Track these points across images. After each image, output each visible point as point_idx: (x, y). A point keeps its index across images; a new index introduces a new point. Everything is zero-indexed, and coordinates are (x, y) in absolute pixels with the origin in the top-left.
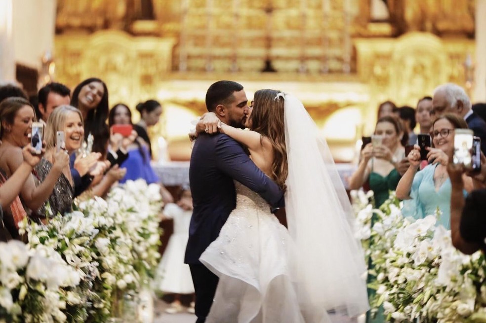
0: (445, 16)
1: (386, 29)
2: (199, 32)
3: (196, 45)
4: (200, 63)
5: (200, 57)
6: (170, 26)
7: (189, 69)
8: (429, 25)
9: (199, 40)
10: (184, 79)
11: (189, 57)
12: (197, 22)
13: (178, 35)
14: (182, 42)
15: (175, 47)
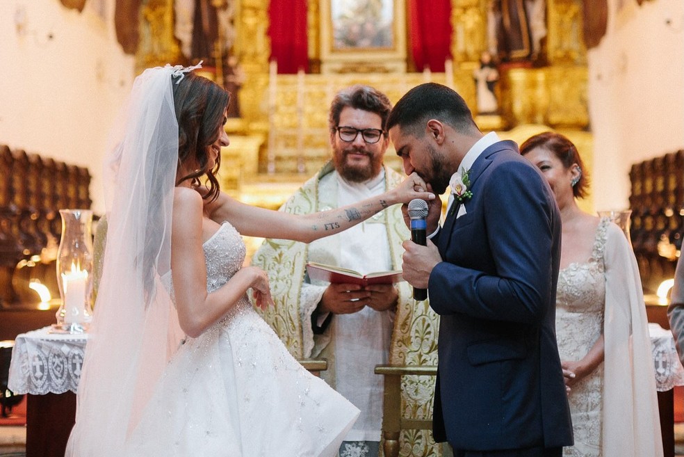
0: (558, 109)
1: (495, 121)
2: (291, 132)
3: (287, 145)
4: (291, 165)
5: (291, 158)
6: (255, 126)
7: (277, 171)
8: (539, 118)
9: (290, 140)
10: (273, 181)
11: (278, 159)
12: (287, 121)
13: (267, 134)
14: (271, 142)
15: (263, 147)
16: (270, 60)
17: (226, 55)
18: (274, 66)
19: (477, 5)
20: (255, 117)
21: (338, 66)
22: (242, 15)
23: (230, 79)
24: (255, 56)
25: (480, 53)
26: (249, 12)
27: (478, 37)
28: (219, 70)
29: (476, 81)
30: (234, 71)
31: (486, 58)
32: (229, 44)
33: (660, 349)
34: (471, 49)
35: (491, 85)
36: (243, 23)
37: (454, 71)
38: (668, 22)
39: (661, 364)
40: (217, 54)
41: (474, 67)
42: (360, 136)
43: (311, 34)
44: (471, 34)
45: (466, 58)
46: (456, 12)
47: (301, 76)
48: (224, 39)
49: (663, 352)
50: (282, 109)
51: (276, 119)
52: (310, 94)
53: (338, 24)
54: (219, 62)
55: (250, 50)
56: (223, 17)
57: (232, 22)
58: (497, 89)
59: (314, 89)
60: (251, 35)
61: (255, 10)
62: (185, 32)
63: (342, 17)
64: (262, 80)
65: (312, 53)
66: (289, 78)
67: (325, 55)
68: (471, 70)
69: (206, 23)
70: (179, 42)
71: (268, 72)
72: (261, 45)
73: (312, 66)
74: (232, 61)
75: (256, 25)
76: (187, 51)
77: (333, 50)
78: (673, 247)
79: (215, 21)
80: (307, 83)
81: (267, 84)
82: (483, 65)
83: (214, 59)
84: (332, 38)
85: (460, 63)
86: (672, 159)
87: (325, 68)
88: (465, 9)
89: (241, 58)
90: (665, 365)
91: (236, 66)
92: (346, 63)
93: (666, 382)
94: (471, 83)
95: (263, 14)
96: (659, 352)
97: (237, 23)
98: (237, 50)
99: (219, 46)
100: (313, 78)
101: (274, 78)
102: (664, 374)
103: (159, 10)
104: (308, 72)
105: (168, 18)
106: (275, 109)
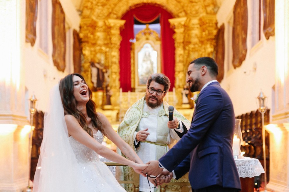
1: (188, 106)
6: (116, 108)
11: (122, 117)
12: (125, 106)
13: (119, 110)
14: (120, 112)
15: (118, 114)
16: (120, 88)
17: (107, 87)
18: (121, 90)
19: (183, 71)
20: (116, 105)
21: (140, 90)
22: (112, 75)
23: (108, 94)
24: (115, 87)
25: (183, 85)
26: (114, 74)
27: (183, 81)
28: (105, 91)
29: (182, 94)
30: (109, 91)
31: (185, 87)
32: (108, 83)
33: (250, 164)
34: (181, 84)
35: (187, 95)
36: (112, 77)
37: (176, 91)
38: (245, 73)
39: (250, 169)
40: (104, 86)
41: (182, 90)
42: (155, 92)
43: (132, 80)
44: (181, 80)
45: (179, 87)
46: (176, 73)
47: (129, 93)
48: (106, 82)
49: (251, 165)
50: (124, 103)
51: (122, 106)
52: (132, 98)
53: (140, 78)
54: (105, 89)
55: (114, 85)
56: (106, 75)
57: (109, 77)
58: (189, 96)
59: (133, 97)
60: (114, 80)
61: (115, 73)
62: (95, 80)
63: (142, 75)
64: (117, 94)
65: (132, 86)
66: (126, 93)
67: (136, 87)
68: (181, 91)
69: (101, 77)
70: (93, 83)
71: (119, 92)
72: (117, 83)
73: (132, 90)
74: (109, 88)
75: (116, 77)
76: (95, 85)
77: (139, 85)
78: (244, 142)
79: (103, 76)
80: (131, 95)
81: (119, 95)
82: (184, 89)
83: (103, 88)
84: (139, 82)
85: (177, 89)
86: (244, 116)
87: (136, 90)
88: (179, 72)
89: (111, 88)
90: (252, 169)
91: (110, 90)
92: (143, 89)
93: (252, 175)
94: (180, 94)
95: (118, 74)
96: (250, 165)
97: (110, 77)
98: (110, 85)
99: (105, 84)
100: (133, 93)
101: (121, 93)
102: (251, 172)
103: (87, 73)
104: (131, 91)
105: (89, 76)
106: (121, 103)
